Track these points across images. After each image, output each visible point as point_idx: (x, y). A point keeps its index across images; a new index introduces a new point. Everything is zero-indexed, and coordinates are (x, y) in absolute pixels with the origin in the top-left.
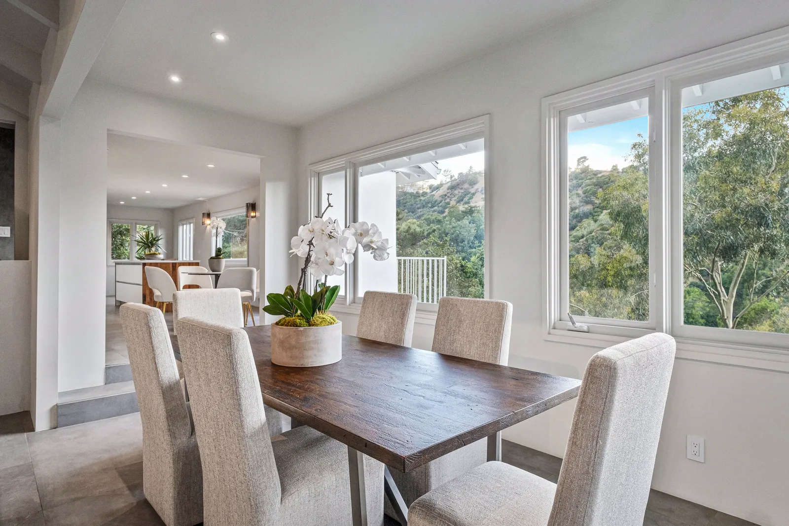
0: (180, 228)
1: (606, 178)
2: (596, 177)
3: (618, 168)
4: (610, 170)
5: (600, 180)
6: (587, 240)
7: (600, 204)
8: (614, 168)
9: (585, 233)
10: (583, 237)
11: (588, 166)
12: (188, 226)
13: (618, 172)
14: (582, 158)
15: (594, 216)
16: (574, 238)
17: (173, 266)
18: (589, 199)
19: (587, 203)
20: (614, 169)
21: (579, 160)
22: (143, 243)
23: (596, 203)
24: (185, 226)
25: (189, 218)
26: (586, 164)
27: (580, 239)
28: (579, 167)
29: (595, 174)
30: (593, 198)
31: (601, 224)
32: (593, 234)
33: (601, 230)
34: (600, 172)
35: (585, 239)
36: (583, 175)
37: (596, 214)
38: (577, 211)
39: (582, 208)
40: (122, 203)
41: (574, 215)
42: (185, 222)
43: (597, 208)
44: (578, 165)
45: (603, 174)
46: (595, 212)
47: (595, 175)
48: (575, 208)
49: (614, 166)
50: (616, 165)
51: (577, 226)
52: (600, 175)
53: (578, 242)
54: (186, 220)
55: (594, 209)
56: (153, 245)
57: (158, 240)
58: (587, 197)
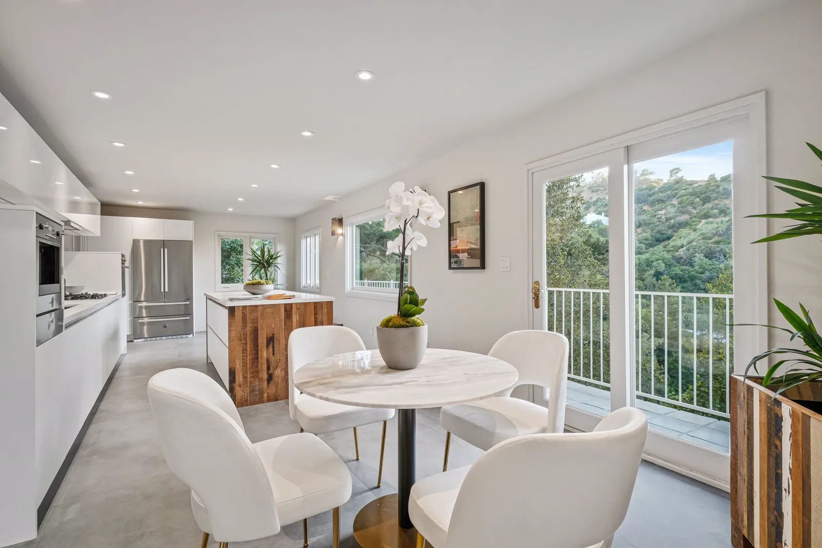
0: (303, 242)
1: (703, 188)
2: (692, 187)
3: (716, 177)
4: (706, 180)
5: (696, 190)
6: (688, 250)
7: (697, 213)
8: (712, 177)
9: (685, 243)
10: (682, 247)
11: (682, 177)
12: (313, 239)
13: (716, 181)
14: (675, 169)
15: (692, 226)
16: (673, 247)
17: (286, 311)
18: (685, 209)
19: (683, 213)
20: (712, 179)
21: (672, 171)
22: (259, 262)
23: (694, 213)
24: (309, 239)
25: (315, 228)
26: (679, 175)
27: (679, 249)
28: (673, 178)
29: (691, 183)
30: (690, 208)
31: (702, 233)
32: (694, 243)
33: (703, 239)
34: (696, 182)
35: (685, 248)
36: (677, 186)
37: (694, 224)
38: (672, 221)
39: (677, 218)
40: (230, 209)
41: (669, 225)
42: (308, 234)
43: (695, 217)
44: (671, 176)
45: (699, 184)
46: (693, 222)
47: (691, 185)
48: (670, 219)
49: (711, 176)
50: (714, 174)
51: (674, 236)
52: (695, 185)
53: (678, 252)
54: (310, 230)
55: (691, 218)
56: (269, 265)
57: (276, 258)
58: (683, 207)
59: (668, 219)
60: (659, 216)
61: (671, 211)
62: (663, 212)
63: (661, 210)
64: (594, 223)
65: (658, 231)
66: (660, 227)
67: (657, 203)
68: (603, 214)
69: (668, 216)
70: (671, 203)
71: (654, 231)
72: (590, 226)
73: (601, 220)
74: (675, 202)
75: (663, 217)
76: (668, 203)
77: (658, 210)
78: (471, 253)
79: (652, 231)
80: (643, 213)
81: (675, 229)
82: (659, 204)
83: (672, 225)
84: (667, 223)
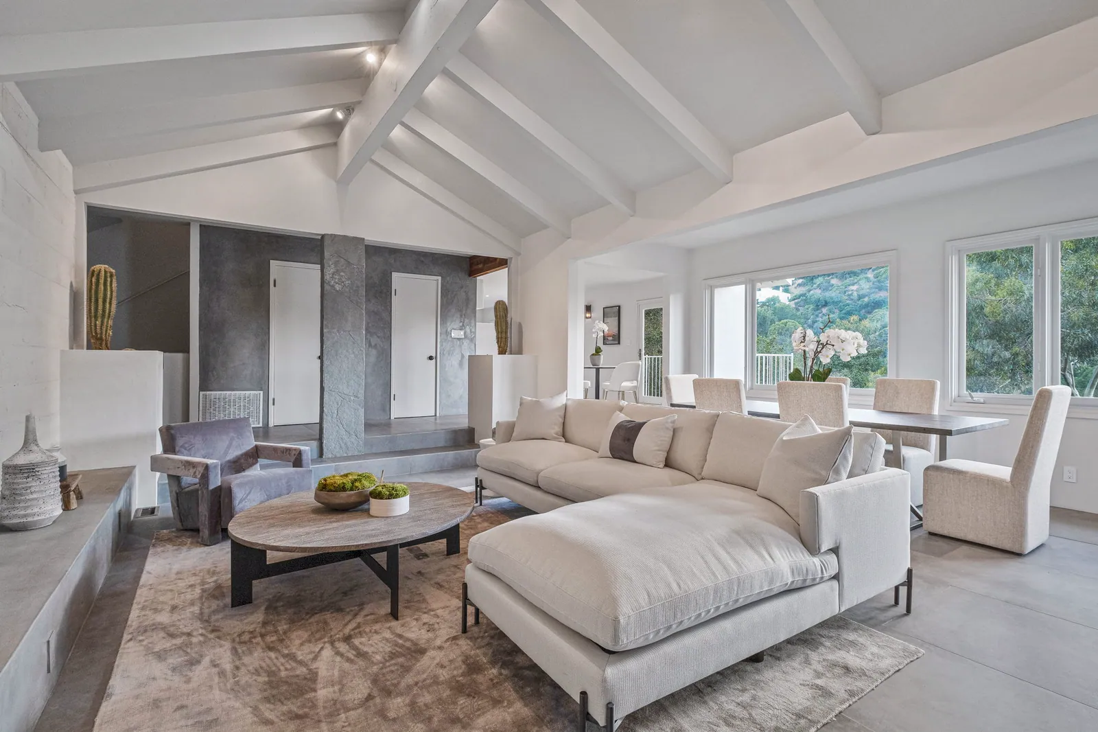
38: (866, 299)
39: (872, 295)
48: (864, 296)
58: (879, 281)
59: (860, 297)
60: (850, 293)
61: (865, 286)
62: (854, 288)
63: (853, 284)
64: (769, 300)
65: (848, 311)
66: (851, 306)
67: (847, 275)
68: (781, 288)
69: (861, 293)
70: (866, 276)
71: (844, 311)
72: (764, 304)
73: (778, 297)
74: (870, 275)
75: (855, 294)
76: (861, 276)
77: (849, 285)
78: (613, 336)
79: (841, 311)
80: (830, 288)
81: (869, 308)
82: (850, 277)
83: (865, 305)
84: (860, 302)
